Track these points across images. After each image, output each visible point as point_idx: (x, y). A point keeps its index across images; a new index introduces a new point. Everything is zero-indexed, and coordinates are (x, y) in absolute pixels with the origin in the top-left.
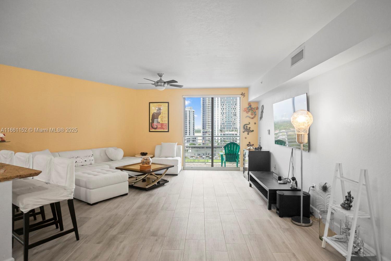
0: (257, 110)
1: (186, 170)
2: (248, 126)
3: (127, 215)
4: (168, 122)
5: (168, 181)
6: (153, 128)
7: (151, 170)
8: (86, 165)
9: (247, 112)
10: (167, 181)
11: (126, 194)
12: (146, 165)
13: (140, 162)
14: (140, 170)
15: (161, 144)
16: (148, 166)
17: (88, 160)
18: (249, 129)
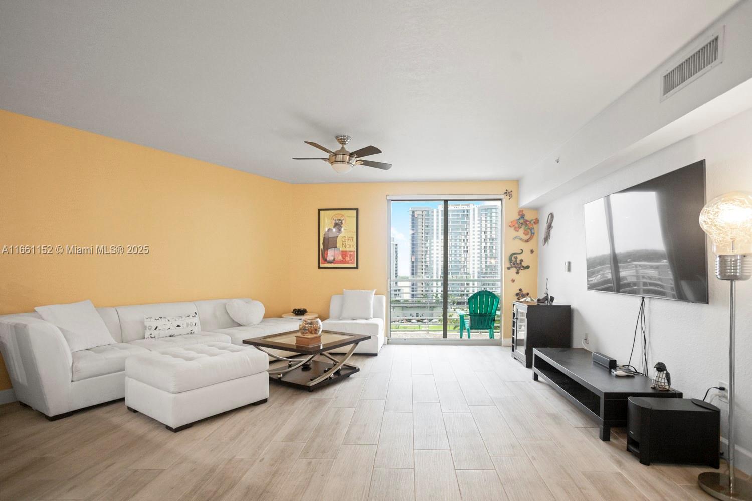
0: (537, 225)
1: (394, 345)
2: (520, 257)
3: (258, 461)
4: (356, 248)
5: (357, 368)
6: (326, 260)
7: (320, 346)
8: (181, 335)
9: (517, 230)
10: (355, 370)
11: (264, 401)
12: (310, 336)
13: (298, 329)
14: (297, 346)
15: (342, 293)
16: (316, 337)
17: (185, 325)
18: (521, 263)
